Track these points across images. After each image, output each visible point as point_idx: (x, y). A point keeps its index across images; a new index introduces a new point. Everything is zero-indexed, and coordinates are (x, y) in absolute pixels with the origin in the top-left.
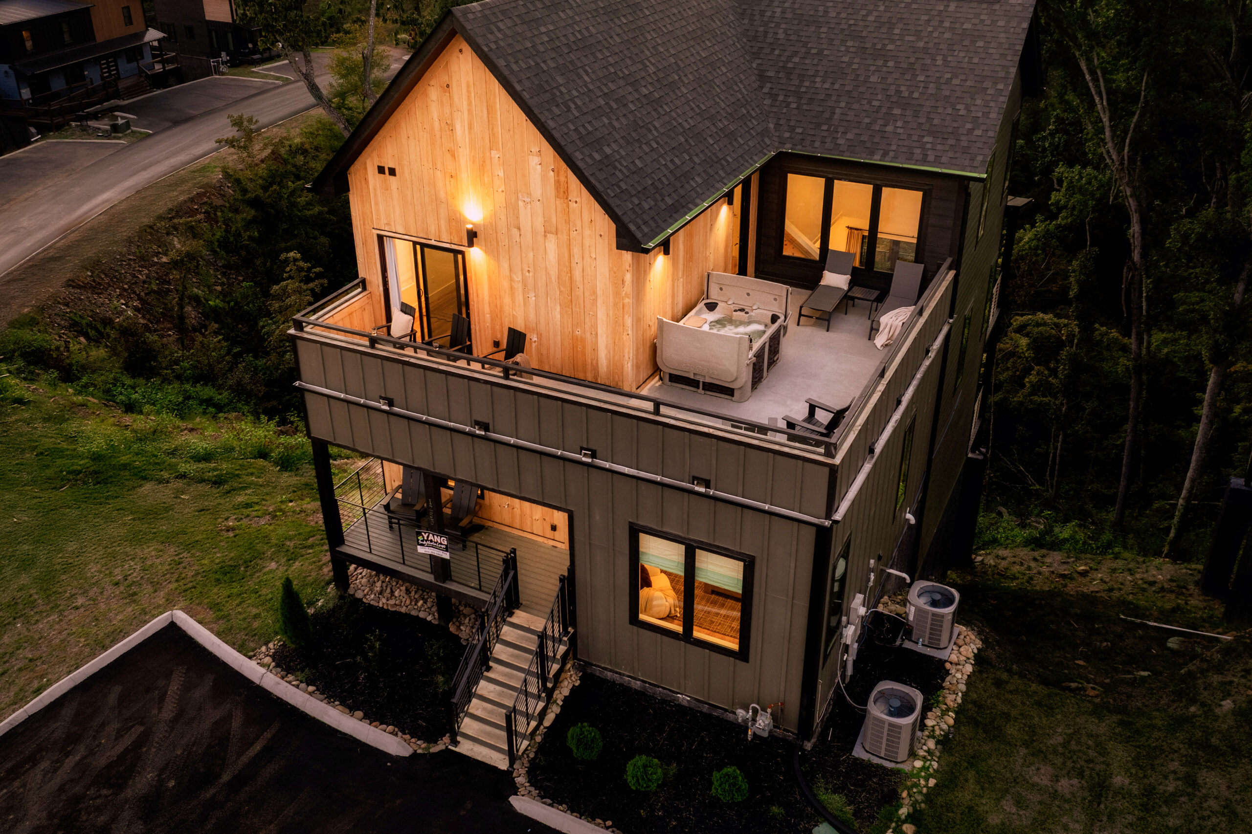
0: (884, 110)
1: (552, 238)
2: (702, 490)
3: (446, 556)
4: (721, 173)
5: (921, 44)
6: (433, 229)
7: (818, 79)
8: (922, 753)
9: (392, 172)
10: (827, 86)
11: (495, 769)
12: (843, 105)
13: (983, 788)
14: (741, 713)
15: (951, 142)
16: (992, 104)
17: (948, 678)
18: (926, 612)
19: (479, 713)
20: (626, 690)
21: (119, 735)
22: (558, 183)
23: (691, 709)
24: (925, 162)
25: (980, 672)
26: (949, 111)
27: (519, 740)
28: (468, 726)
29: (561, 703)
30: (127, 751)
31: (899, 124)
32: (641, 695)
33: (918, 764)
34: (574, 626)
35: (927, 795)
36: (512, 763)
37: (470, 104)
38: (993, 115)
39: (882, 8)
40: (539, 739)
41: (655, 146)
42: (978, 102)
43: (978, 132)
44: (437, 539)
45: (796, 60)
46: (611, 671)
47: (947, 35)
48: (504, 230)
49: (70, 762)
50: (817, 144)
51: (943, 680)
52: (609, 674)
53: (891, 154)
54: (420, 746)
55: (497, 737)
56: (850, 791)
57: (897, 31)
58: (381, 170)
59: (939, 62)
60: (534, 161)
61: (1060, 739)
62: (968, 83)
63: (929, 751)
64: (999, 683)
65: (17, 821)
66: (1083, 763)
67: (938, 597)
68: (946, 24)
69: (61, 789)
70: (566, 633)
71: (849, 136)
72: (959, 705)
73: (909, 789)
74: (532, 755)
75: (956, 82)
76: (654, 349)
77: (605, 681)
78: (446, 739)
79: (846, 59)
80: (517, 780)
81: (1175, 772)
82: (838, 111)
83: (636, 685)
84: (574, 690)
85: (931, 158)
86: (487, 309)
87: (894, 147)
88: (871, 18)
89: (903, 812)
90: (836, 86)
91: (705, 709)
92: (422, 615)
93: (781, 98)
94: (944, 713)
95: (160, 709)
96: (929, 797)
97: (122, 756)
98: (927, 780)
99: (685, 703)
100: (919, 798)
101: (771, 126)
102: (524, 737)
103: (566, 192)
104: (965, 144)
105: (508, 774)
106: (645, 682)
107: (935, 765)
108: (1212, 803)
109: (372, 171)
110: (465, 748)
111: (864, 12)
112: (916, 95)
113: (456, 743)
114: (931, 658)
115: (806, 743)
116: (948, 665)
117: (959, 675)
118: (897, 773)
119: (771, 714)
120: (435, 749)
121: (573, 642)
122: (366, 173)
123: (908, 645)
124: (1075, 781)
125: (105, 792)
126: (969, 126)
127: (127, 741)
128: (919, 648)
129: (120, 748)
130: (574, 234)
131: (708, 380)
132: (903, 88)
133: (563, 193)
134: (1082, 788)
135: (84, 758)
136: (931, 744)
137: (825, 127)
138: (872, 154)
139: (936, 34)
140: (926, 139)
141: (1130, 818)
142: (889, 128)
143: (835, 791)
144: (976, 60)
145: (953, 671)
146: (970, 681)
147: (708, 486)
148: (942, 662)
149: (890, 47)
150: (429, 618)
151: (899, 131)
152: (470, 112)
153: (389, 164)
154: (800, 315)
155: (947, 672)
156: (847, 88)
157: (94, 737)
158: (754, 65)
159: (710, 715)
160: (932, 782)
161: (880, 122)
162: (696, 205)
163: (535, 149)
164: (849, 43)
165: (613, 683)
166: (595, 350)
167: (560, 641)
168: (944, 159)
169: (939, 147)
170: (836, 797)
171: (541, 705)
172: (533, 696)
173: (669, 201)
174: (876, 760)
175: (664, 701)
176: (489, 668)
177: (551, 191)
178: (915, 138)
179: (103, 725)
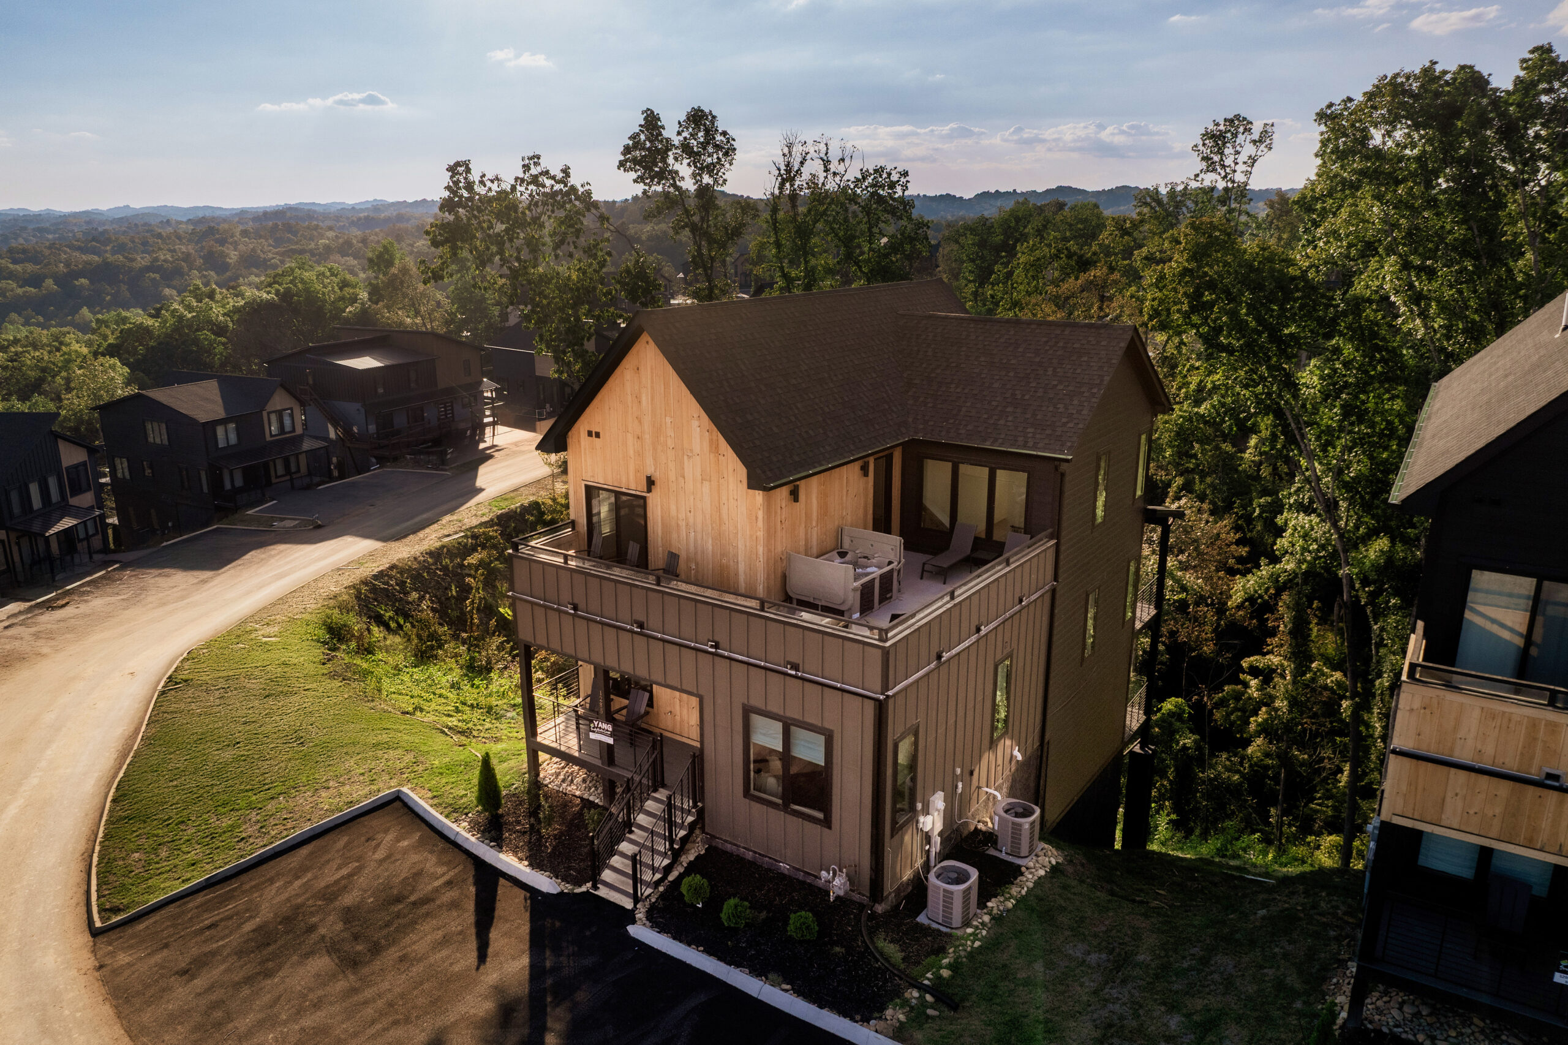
0: (999, 408)
1: (706, 484)
2: (793, 672)
3: (611, 741)
4: (852, 447)
5: (1037, 359)
6: (624, 480)
7: (953, 386)
8: (975, 923)
9: (598, 435)
10: (958, 390)
11: (623, 908)
12: (968, 404)
13: (1021, 953)
14: (824, 874)
15: (1048, 432)
16: (1086, 404)
17: (1020, 878)
18: (1006, 820)
19: (617, 865)
20: (740, 859)
21: (339, 868)
22: (711, 440)
23: (790, 877)
24: (1025, 447)
25: (1052, 878)
26: (1051, 409)
27: (644, 888)
28: (607, 875)
29: (685, 865)
30: (343, 878)
31: (1010, 418)
32: (752, 863)
33: (969, 930)
34: (703, 802)
35: (971, 953)
36: (636, 903)
37: (652, 382)
38: (1085, 412)
39: (1012, 332)
40: (661, 889)
41: (793, 419)
42: (1075, 402)
43: (1071, 425)
44: (605, 726)
45: (939, 371)
46: (731, 843)
47: (1059, 353)
48: (674, 479)
49: (297, 883)
50: (943, 433)
51: (1016, 879)
52: (729, 846)
53: (1000, 441)
54: (567, 888)
55: (628, 884)
56: (904, 943)
57: (1020, 350)
58: (590, 434)
59: (1050, 373)
60: (695, 423)
61: (1104, 929)
62: (1071, 388)
63: (983, 924)
64: (1065, 887)
65: (251, 917)
66: (1116, 945)
67: (1021, 810)
68: (1061, 344)
69: (288, 900)
70: (695, 806)
71: (970, 427)
72: (1023, 897)
73: (956, 947)
74: (653, 900)
75: (1060, 387)
76: (784, 577)
77: (725, 852)
78: (589, 885)
79: (977, 371)
80: (638, 916)
81: (1194, 955)
82: (964, 409)
83: (749, 855)
84: (698, 858)
85: (1030, 444)
86: (660, 543)
87: (1003, 436)
88: (1002, 340)
89: (946, 961)
90: (966, 391)
91: (801, 876)
92: (591, 798)
93: (921, 399)
94: (1008, 899)
95: (374, 853)
96: (972, 955)
97: (337, 882)
98: (973, 943)
99: (786, 872)
100: (962, 953)
101: (910, 420)
102: (648, 885)
103: (717, 447)
104: (1058, 433)
105: (632, 913)
106: (755, 852)
107: (984, 933)
108: (1216, 976)
109: (584, 435)
110: (603, 892)
111: (997, 336)
112: (1027, 397)
113: (596, 888)
114: (1011, 864)
115: (877, 905)
116: (1023, 869)
117: (1030, 876)
118: (950, 935)
119: (847, 875)
120: (578, 890)
121: (701, 814)
122: (579, 436)
123: (992, 852)
124: (1104, 956)
125: (320, 903)
126: (1064, 420)
127: (344, 872)
128: (1003, 856)
129: (337, 876)
130: (721, 481)
131: (824, 604)
132: (1017, 392)
133: (715, 449)
134: (1108, 960)
135: (309, 881)
136: (986, 918)
137: (951, 421)
138: (985, 440)
139: (1051, 352)
140: (1029, 430)
141: (1141, 983)
142: (1002, 422)
143: (891, 942)
144: (1079, 371)
145: (1026, 874)
146: (1039, 882)
147: (797, 670)
148: (1020, 867)
149: (1013, 362)
150: (597, 801)
151: (1009, 424)
152: (652, 388)
153: (594, 430)
154: (923, 570)
155: (1022, 874)
156: (975, 392)
157: (320, 868)
158: (905, 375)
159: (804, 882)
160: (977, 944)
161: (995, 417)
162: (821, 465)
163: (696, 416)
164: (982, 359)
165: (731, 855)
166: (737, 574)
167: (689, 812)
168: (1040, 445)
169: (1038, 436)
170: (892, 946)
171: (666, 862)
172: (659, 853)
173: (797, 459)
174: (935, 926)
175: (769, 870)
176: (631, 832)
177: (706, 445)
178: (1020, 429)
179: (328, 861)
